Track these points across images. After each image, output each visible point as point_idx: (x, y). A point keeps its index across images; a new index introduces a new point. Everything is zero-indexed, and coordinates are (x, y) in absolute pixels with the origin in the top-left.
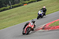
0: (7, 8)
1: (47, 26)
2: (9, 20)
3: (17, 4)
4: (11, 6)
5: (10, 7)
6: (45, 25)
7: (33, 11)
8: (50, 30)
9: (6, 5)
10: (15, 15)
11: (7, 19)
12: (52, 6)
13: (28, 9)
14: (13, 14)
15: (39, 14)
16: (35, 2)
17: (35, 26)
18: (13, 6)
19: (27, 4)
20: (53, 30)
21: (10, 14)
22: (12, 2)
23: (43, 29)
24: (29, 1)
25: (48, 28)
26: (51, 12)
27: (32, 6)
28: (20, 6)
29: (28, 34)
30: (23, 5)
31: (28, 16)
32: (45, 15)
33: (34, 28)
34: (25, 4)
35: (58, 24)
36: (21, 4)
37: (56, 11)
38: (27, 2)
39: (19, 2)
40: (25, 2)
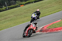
0: (3, 9)
1: (45, 28)
2: (5, 22)
3: (14, 6)
4: (7, 7)
5: (6, 9)
6: (43, 27)
7: (30, 12)
8: (48, 32)
9: (2, 7)
10: (11, 17)
11: (3, 21)
12: (50, 8)
13: (24, 11)
14: (9, 16)
15: (33, 17)
16: (32, 2)
17: (37, 28)
18: (10, 7)
19: (24, 5)
20: (51, 33)
21: (5, 16)
22: (8, 3)
23: (41, 31)
24: (26, 2)
25: (46, 31)
26: (49, 14)
27: (29, 8)
28: (16, 7)
29: (29, 36)
30: (20, 6)
31: (25, 18)
32: (39, 19)
33: (36, 30)
34: (22, 5)
35: (56, 26)
36: (17, 6)
37: (54, 12)
38: (24, 3)
39: (16, 3)
40: (22, 3)
